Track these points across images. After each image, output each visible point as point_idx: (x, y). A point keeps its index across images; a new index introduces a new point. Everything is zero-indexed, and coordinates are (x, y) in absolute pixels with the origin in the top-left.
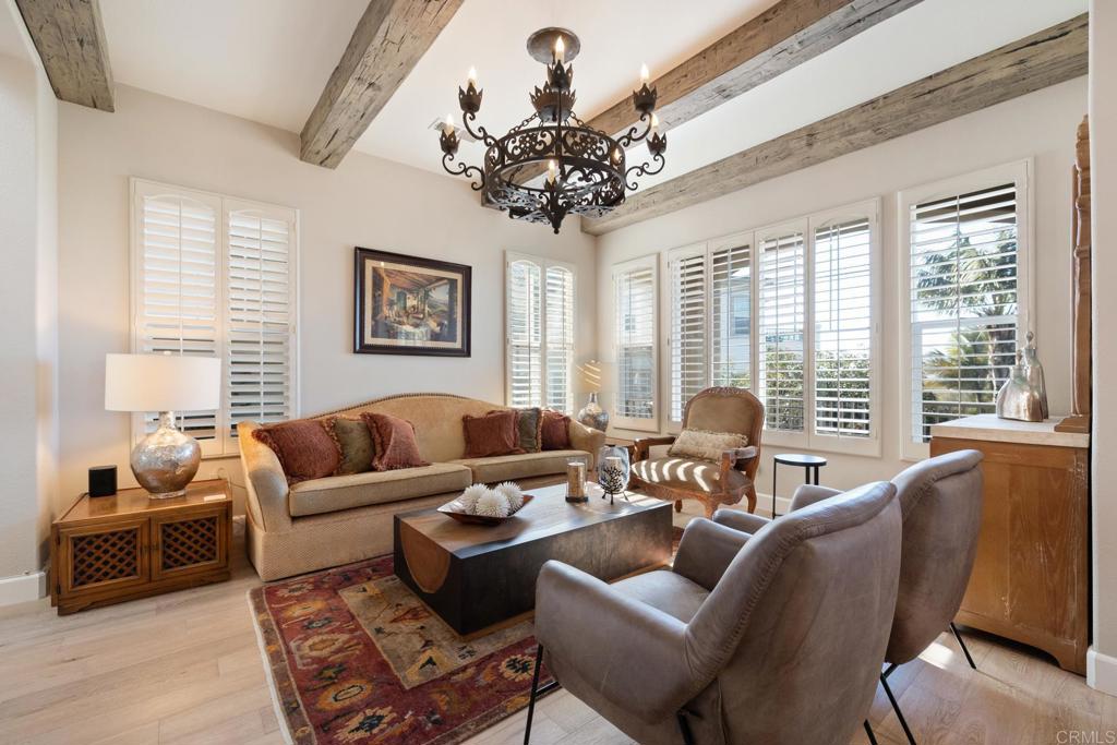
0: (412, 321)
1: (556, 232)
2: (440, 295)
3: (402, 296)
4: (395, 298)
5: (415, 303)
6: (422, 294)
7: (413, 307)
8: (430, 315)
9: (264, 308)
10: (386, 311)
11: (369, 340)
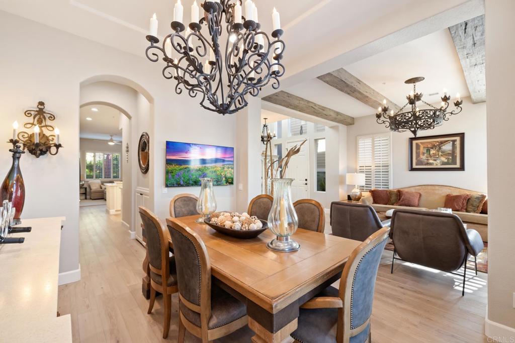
0: (433, 158)
2: (448, 147)
3: (428, 150)
4: (425, 151)
5: (434, 152)
6: (438, 148)
7: (434, 153)
8: (442, 155)
9: (382, 157)
10: (421, 156)
11: (414, 166)
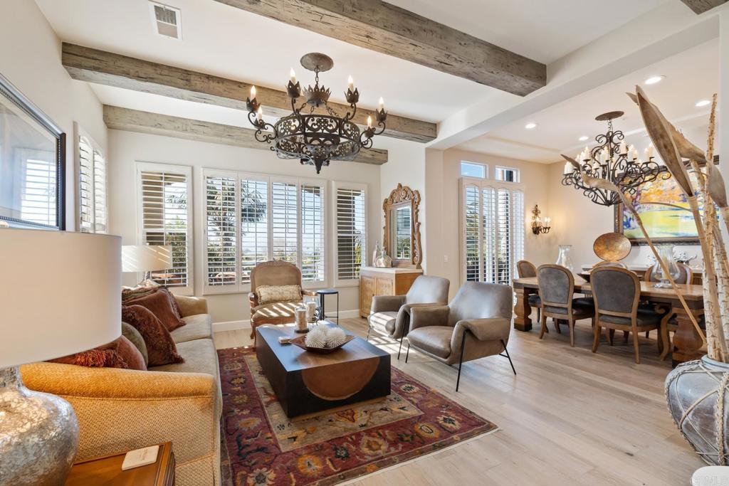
1: (318, 173)
